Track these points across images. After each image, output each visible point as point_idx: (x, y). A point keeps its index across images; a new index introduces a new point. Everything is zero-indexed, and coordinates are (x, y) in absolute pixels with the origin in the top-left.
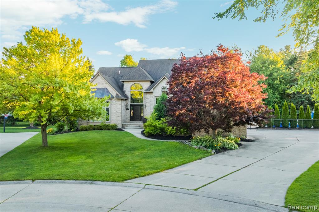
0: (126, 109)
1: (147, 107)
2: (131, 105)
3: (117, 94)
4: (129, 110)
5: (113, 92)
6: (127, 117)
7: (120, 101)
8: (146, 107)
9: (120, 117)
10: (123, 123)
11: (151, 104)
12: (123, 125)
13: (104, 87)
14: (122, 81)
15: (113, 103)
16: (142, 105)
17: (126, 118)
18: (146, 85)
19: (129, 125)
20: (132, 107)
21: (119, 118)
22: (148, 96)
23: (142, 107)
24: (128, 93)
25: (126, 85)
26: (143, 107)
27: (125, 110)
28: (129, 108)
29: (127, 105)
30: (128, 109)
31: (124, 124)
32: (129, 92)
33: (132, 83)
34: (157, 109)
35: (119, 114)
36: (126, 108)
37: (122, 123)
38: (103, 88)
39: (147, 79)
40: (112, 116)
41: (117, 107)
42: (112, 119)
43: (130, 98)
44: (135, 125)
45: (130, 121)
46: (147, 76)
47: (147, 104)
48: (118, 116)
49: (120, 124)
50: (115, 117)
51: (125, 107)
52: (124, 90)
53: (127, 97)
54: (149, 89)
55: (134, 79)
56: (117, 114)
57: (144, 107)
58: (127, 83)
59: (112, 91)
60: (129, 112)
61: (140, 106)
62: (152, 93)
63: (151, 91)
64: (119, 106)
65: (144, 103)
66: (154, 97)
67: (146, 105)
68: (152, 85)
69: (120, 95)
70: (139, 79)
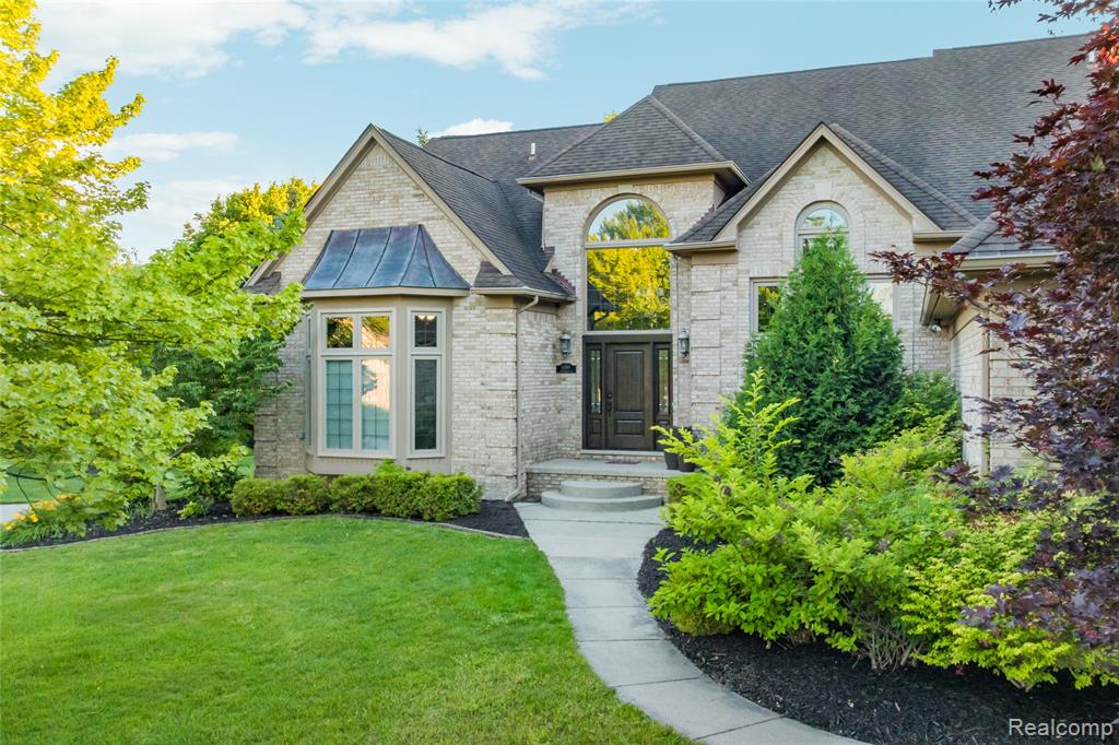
0: (559, 369)
1: (693, 355)
2: (589, 344)
3: (487, 267)
4: (579, 375)
5: (464, 252)
6: (563, 418)
7: (510, 312)
8: (686, 353)
9: (511, 423)
10: (537, 460)
11: (723, 333)
12: (530, 474)
13: (404, 223)
14: (526, 186)
15: (462, 324)
16: (666, 343)
17: (560, 430)
18: (689, 204)
19: (570, 476)
20: (595, 357)
21: (504, 433)
22: (703, 274)
23: (663, 355)
24: (569, 264)
25: (561, 210)
26: (670, 355)
27: (553, 375)
28: (577, 359)
29: (563, 343)
30: (573, 369)
31: (537, 468)
32: (574, 254)
33: (596, 195)
34: (776, 365)
35: (502, 402)
36: (555, 358)
37: (528, 465)
38: (397, 229)
39: (697, 160)
40: (456, 418)
41: (487, 351)
42: (457, 433)
43: (581, 293)
44: (616, 478)
45: (587, 445)
46: (694, 143)
47: (699, 334)
48: (495, 413)
49: (511, 471)
50: (476, 420)
51: (549, 352)
52: (547, 242)
53: (559, 288)
54: (711, 225)
55: (607, 168)
56: (492, 400)
57: (677, 350)
58: (563, 195)
59: (459, 248)
60: (580, 388)
61: (648, 350)
62: (730, 251)
63: (728, 236)
64: (503, 348)
65: (676, 330)
66: (743, 281)
67: (687, 340)
68: (733, 200)
69: (505, 271)
70: (639, 164)
